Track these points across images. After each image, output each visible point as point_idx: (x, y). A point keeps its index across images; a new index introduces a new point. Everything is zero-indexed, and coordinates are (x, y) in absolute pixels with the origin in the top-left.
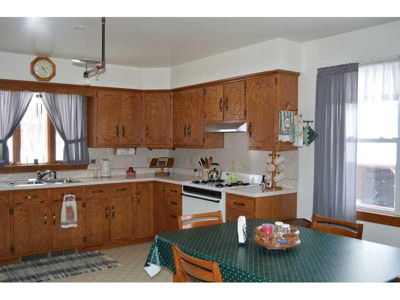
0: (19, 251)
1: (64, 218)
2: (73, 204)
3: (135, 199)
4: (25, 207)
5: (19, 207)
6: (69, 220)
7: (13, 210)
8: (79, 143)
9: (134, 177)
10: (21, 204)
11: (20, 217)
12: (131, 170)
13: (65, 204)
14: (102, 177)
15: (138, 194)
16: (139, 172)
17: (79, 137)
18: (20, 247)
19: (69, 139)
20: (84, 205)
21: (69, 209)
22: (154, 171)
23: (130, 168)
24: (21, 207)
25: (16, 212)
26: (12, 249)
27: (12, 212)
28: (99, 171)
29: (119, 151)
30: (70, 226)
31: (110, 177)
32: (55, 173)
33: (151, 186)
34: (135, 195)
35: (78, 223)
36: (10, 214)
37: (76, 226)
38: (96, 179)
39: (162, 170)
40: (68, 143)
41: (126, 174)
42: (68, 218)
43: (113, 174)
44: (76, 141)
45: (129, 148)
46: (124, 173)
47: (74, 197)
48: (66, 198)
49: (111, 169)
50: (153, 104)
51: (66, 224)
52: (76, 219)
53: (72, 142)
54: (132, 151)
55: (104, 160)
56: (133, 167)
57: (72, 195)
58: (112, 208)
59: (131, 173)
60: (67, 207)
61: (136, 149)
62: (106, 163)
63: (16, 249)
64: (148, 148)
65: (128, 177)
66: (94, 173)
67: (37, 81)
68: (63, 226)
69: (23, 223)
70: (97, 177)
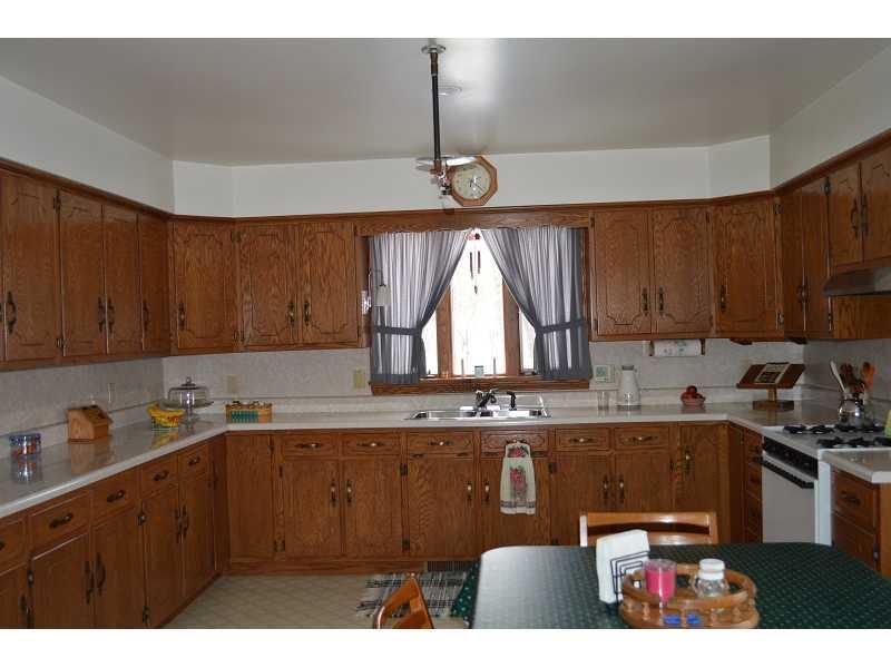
0: (418, 548)
1: (506, 492)
2: (526, 463)
3: (679, 464)
4: (430, 464)
5: (418, 462)
6: (518, 499)
7: (406, 467)
8: (568, 332)
9: (701, 409)
10: (421, 455)
11: (421, 481)
12: (692, 393)
13: (509, 463)
14: (620, 408)
15: (687, 452)
16: (711, 398)
17: (568, 319)
18: (420, 541)
19: (544, 324)
20: (552, 468)
21: (518, 474)
22: (749, 395)
23: (689, 388)
24: (421, 462)
25: (413, 473)
26: (406, 545)
27: (404, 471)
28: (613, 394)
29: (660, 348)
30: (519, 510)
31: (638, 408)
32: (513, 395)
33: (723, 432)
34: (679, 452)
35: (537, 504)
36: (401, 474)
37: (532, 511)
38: (603, 413)
39: (770, 394)
40: (541, 331)
41: (681, 403)
42: (514, 495)
43: (645, 401)
44: (560, 327)
45: (686, 341)
46: (675, 400)
47: (529, 449)
48: (512, 450)
49: (640, 390)
50: (734, 231)
51: (511, 507)
52: (531, 497)
53: (550, 329)
54: (694, 347)
55: (624, 368)
56: (696, 386)
57: (524, 445)
58: (618, 479)
59: (692, 401)
60: (511, 469)
61: (703, 342)
62: (627, 376)
63: (413, 546)
64: (732, 339)
65: (686, 409)
66: (600, 398)
67: (459, 207)
68: (505, 510)
69: (425, 493)
70: (607, 408)
